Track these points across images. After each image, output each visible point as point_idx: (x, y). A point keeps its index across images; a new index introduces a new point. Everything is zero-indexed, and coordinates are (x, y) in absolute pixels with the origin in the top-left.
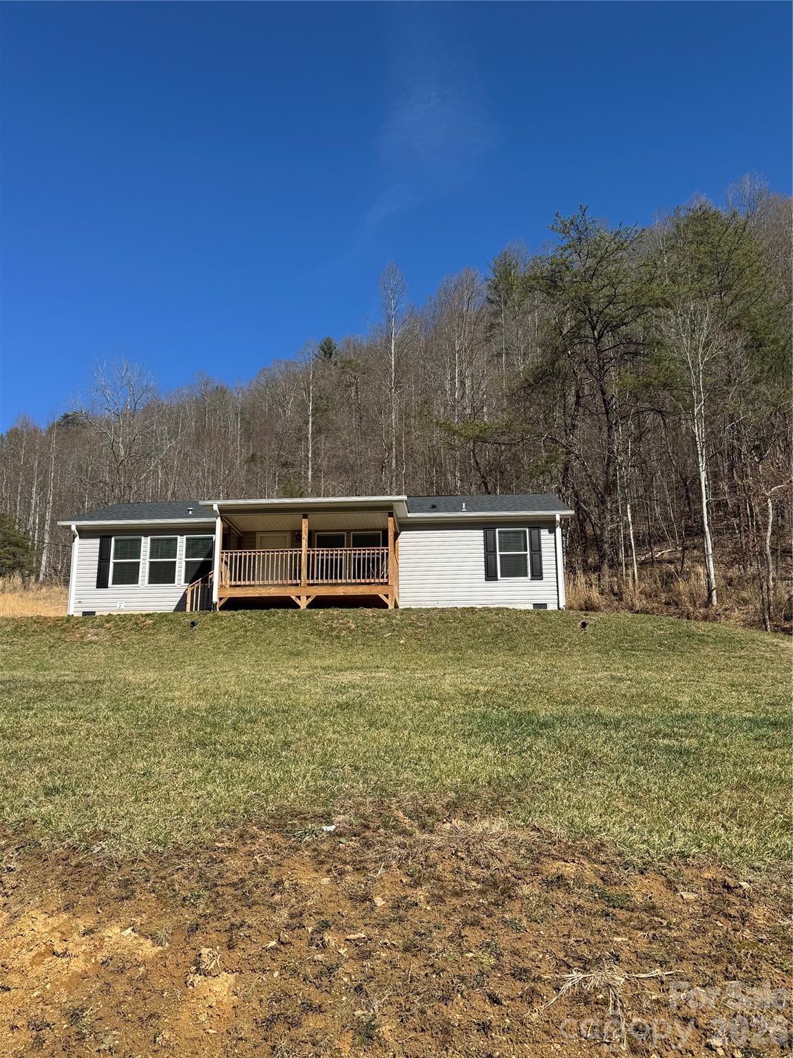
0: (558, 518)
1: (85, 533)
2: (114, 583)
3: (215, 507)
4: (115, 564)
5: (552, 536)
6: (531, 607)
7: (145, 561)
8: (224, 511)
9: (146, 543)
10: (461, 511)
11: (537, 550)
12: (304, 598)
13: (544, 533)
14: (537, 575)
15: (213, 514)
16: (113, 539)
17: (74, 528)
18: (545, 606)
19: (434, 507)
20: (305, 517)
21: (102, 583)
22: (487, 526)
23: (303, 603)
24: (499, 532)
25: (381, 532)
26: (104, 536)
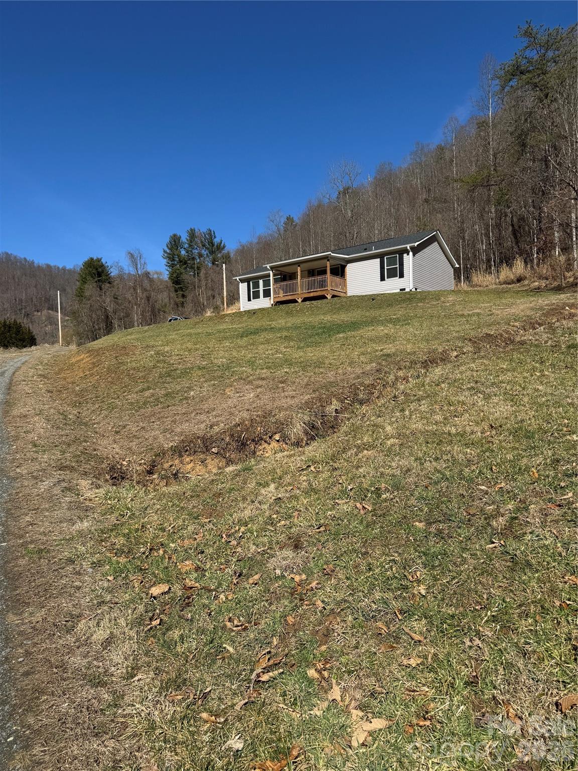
0: (408, 248)
1: (242, 281)
2: (253, 299)
3: (268, 267)
4: (253, 291)
5: (408, 257)
6: (399, 291)
7: (261, 289)
8: (272, 268)
9: (261, 282)
10: (372, 250)
11: (401, 265)
12: (300, 299)
13: (405, 255)
14: (402, 276)
15: (268, 270)
16: (251, 282)
17: (238, 280)
18: (404, 289)
19: (366, 249)
20: (299, 266)
21: (249, 300)
22: (381, 256)
23: (300, 300)
24: (386, 258)
25: (340, 266)
26: (248, 281)
